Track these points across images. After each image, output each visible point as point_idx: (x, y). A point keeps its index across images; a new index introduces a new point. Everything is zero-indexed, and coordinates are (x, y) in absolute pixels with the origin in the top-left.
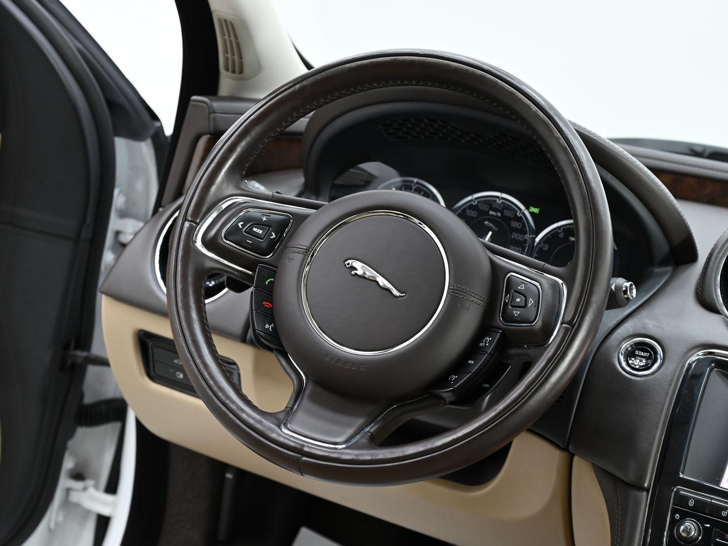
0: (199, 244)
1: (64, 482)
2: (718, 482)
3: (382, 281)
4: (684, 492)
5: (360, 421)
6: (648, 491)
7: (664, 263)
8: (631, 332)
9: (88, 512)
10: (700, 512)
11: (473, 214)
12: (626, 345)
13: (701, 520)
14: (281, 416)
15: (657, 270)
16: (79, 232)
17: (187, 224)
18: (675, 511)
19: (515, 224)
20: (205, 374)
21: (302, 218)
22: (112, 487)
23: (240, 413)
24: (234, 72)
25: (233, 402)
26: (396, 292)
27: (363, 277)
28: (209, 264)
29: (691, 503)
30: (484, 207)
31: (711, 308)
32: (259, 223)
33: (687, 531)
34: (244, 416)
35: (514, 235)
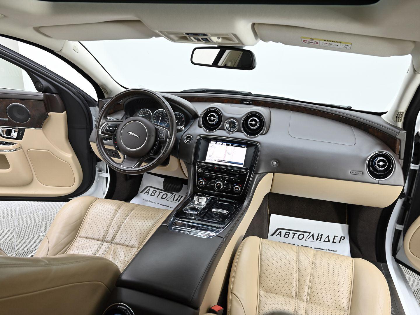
0: (100, 133)
1: (97, 173)
2: (205, 161)
3: (135, 135)
4: (199, 163)
5: (136, 162)
6: (192, 164)
7: (192, 119)
8: (186, 134)
9: (104, 177)
10: (202, 167)
11: (157, 114)
12: (186, 137)
13: (202, 168)
14: (121, 164)
15: (191, 121)
16: (87, 127)
17: (97, 130)
18: (197, 167)
19: (165, 115)
20: (106, 158)
21: (119, 125)
22: (107, 172)
23: (113, 165)
24: (106, 93)
25: (112, 163)
26: (138, 137)
27: (132, 135)
28: (103, 137)
29: (200, 165)
30: (159, 112)
31: (200, 127)
32: (111, 127)
33: (200, 171)
34: (114, 165)
35: (165, 117)
